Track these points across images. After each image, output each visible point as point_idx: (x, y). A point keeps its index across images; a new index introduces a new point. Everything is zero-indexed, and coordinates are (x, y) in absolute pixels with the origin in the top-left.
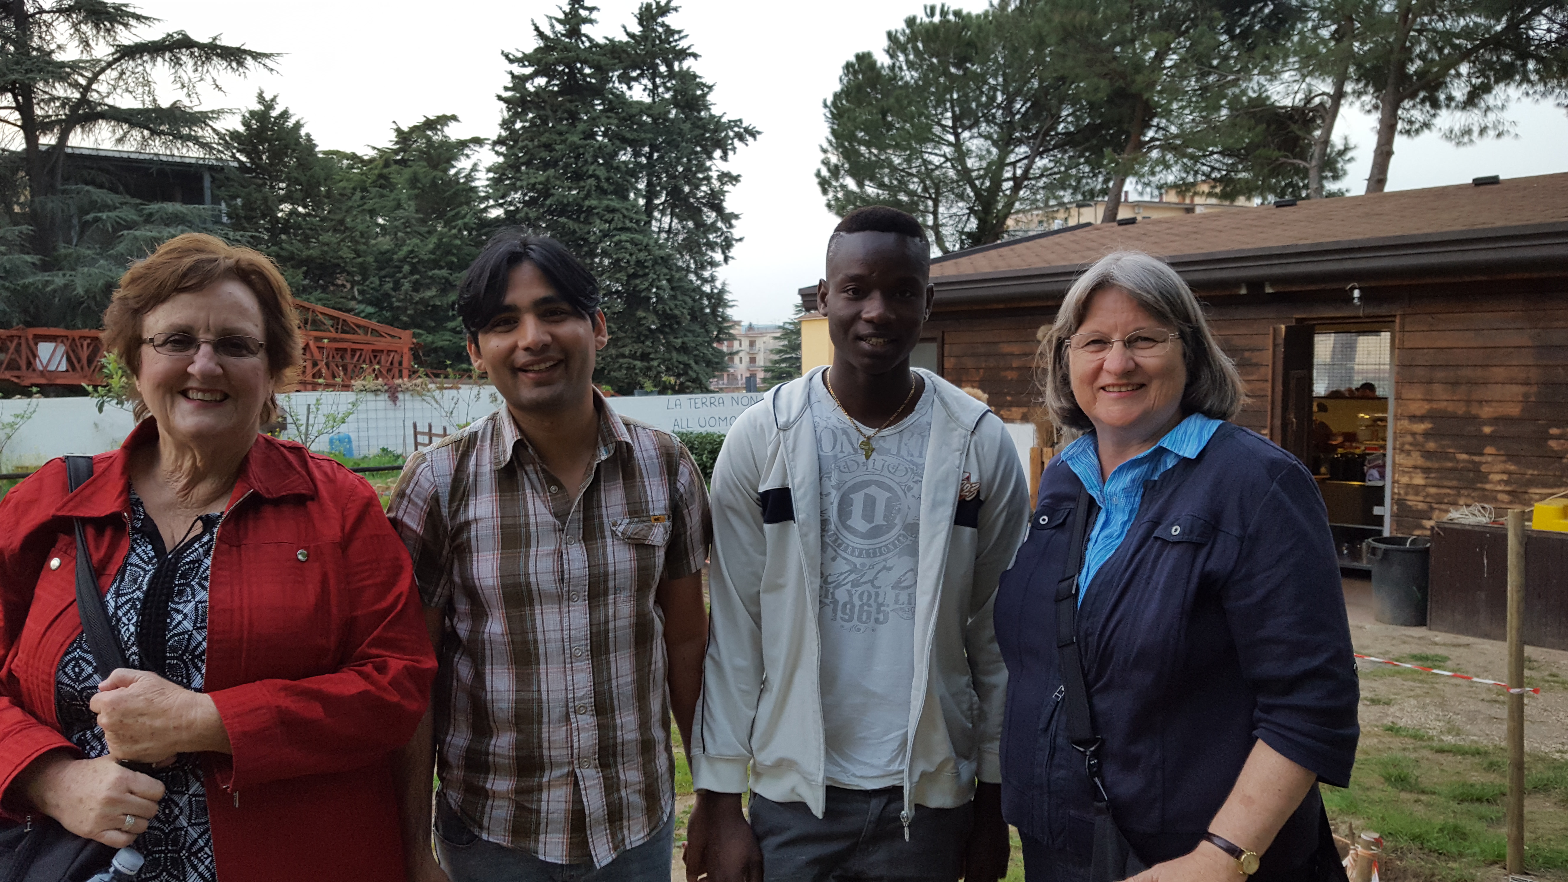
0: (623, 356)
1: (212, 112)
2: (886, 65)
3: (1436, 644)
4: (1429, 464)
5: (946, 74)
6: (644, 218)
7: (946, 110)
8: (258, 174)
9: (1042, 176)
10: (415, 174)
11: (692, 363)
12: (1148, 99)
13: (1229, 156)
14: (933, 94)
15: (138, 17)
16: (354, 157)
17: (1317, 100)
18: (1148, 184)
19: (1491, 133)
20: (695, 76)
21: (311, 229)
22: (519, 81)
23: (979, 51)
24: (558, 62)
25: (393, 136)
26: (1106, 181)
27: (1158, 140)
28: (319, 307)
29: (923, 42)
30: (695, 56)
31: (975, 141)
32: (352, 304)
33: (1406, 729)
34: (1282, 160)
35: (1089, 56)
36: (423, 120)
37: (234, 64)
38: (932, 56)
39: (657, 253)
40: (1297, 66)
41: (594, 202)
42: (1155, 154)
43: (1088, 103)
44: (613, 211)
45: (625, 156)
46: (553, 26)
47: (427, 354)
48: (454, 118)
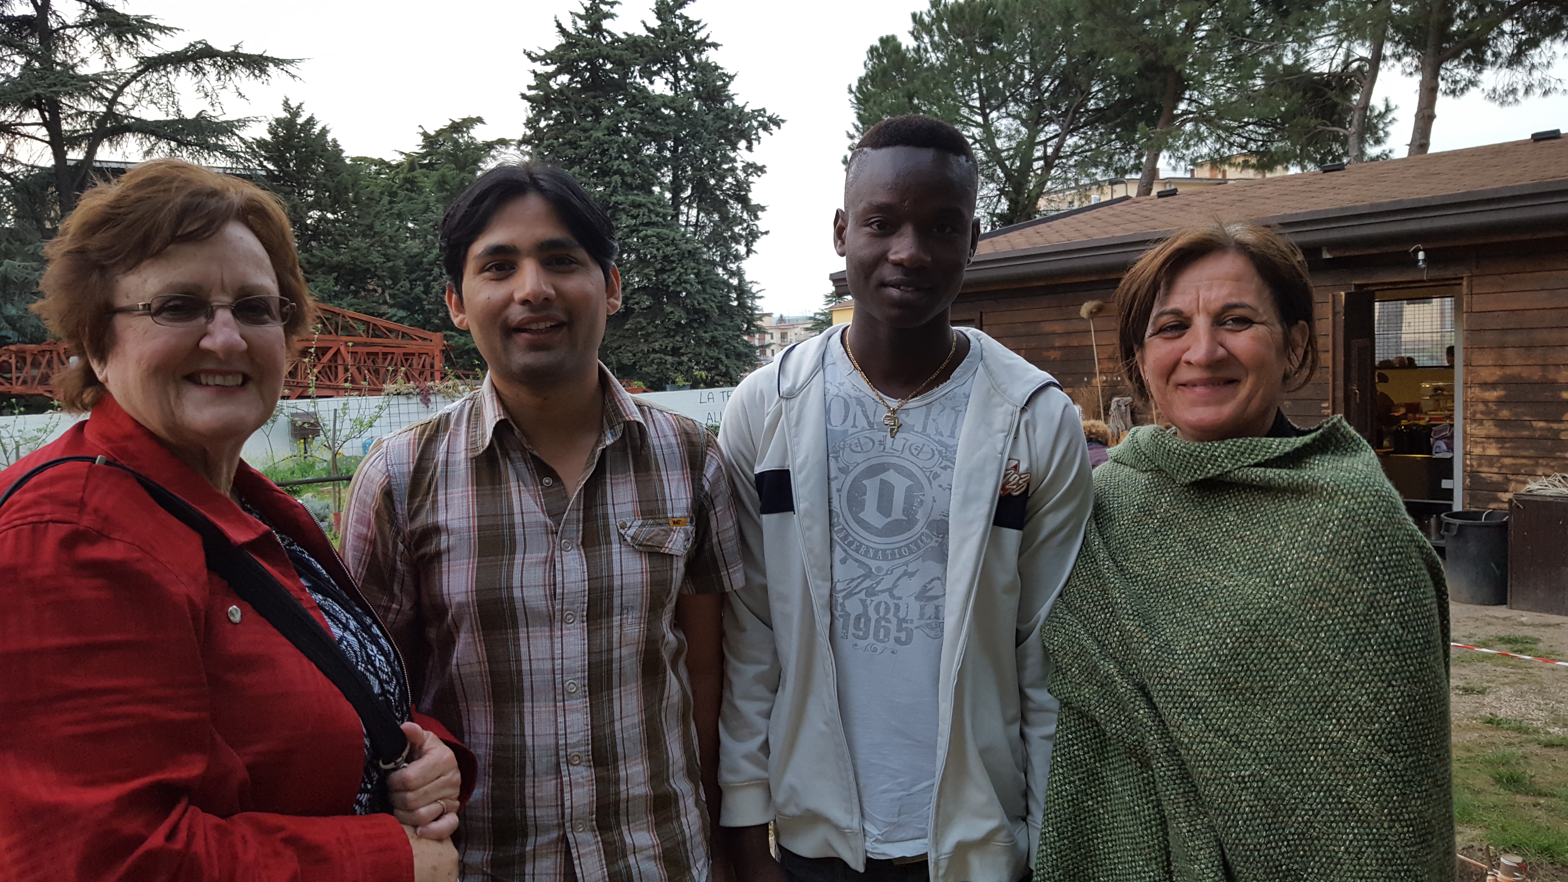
0: (654, 351)
1: (238, 121)
2: (911, 47)
3: (1523, 624)
4: (1504, 433)
5: (972, 53)
6: (671, 211)
7: (974, 91)
8: (286, 181)
9: (1073, 154)
10: (443, 176)
11: (723, 358)
12: (1180, 71)
13: (1266, 126)
14: (959, 75)
15: (161, 29)
16: (381, 162)
17: (1355, 65)
18: (1182, 158)
19: (1538, 91)
20: (717, 68)
21: (339, 235)
22: (542, 80)
23: (1006, 29)
24: (580, 59)
25: (420, 140)
26: (1139, 156)
27: (1191, 113)
28: (350, 312)
29: (948, 22)
30: (715, 45)
31: (1004, 121)
32: (384, 309)
33: (1508, 721)
34: (1320, 128)
35: (1118, 29)
36: (449, 123)
37: (257, 72)
38: (958, 36)
39: (684, 246)
40: (1334, 30)
41: (621, 198)
42: (1189, 127)
43: (1118, 78)
44: (640, 206)
45: (650, 150)
46: (575, 23)
47: (460, 356)
48: (480, 120)
